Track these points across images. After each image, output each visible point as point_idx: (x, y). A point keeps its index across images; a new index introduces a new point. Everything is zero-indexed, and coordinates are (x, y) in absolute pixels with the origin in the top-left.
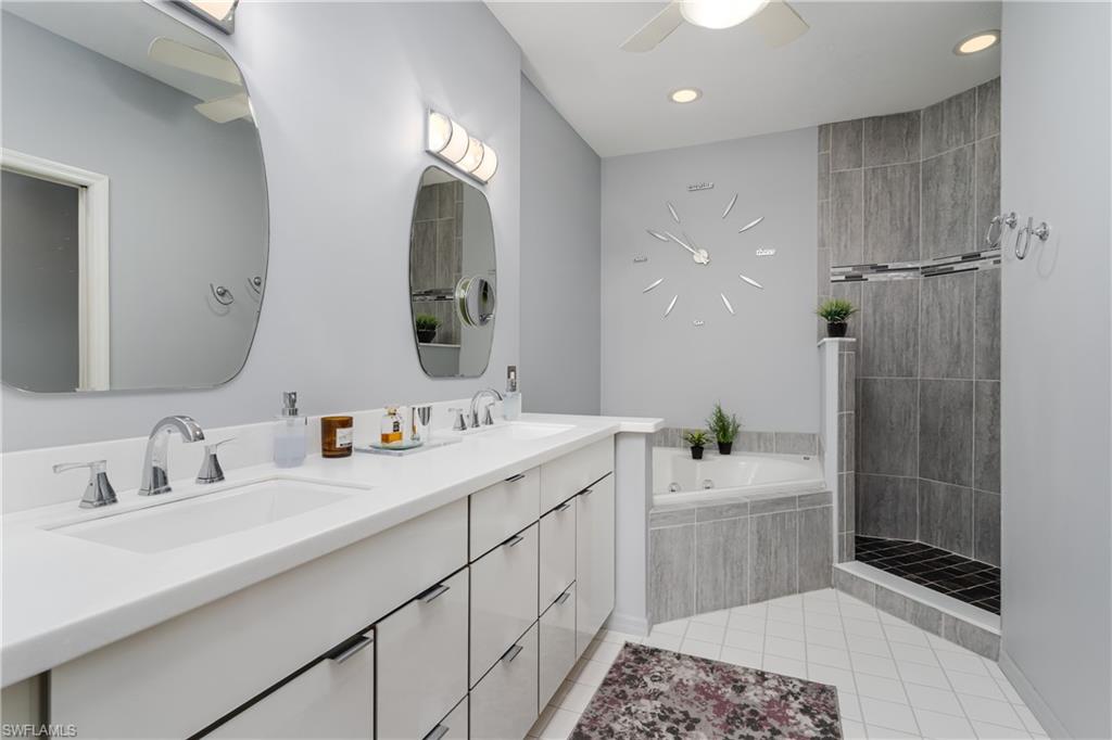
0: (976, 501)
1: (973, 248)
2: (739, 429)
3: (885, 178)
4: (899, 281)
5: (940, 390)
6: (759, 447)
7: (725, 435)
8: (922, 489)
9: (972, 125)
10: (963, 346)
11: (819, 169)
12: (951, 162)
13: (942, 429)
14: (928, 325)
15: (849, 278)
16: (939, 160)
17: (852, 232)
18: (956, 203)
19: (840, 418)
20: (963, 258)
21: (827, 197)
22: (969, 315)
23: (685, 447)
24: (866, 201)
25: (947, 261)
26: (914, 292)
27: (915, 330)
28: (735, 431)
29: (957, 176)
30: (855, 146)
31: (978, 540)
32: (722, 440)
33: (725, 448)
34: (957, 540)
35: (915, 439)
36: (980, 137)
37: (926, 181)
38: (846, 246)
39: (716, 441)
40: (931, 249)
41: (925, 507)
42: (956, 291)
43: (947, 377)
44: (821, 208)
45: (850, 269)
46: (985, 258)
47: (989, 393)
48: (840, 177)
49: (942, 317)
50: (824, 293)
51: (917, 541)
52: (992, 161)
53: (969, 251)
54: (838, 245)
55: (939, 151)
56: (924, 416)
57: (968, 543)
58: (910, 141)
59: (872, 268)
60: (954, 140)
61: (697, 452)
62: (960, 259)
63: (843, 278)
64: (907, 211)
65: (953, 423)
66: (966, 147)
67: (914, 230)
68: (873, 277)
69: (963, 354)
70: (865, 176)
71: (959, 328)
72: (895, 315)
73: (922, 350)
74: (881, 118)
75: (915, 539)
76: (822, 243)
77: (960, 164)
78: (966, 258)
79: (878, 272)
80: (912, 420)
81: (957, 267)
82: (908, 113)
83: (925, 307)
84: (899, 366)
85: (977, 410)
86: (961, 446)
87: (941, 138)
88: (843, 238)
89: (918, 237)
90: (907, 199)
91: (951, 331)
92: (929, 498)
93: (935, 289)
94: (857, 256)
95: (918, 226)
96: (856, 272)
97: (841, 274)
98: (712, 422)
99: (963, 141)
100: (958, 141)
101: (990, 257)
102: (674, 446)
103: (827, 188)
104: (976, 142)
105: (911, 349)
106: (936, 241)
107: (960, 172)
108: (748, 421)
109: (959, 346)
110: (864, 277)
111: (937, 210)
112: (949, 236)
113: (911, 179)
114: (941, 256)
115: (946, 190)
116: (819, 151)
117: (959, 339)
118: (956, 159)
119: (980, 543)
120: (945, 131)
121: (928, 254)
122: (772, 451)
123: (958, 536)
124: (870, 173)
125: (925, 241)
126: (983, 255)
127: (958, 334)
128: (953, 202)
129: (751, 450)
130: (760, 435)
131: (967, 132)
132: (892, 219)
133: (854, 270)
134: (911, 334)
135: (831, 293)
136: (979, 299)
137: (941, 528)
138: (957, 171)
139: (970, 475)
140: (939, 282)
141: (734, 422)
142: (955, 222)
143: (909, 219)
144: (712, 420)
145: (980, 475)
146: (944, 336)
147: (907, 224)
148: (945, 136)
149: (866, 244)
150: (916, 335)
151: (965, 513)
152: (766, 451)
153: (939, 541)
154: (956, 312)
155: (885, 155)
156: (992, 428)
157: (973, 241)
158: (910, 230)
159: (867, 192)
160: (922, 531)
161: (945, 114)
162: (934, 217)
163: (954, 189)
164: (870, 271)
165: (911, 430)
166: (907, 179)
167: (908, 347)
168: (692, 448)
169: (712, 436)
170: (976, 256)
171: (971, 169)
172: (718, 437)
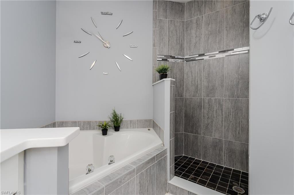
0: (203, 140)
1: (202, 52)
2: (123, 120)
3: (174, 25)
4: (178, 63)
5: (191, 101)
6: (131, 126)
7: (117, 122)
8: (185, 136)
9: (202, 9)
10: (199, 86)
11: (153, 17)
12: (195, 22)
13: (192, 115)
14: (187, 79)
15: (163, 60)
16: (191, 21)
17: (164, 43)
18: (197, 36)
19: (171, 114)
20: (199, 55)
21: (156, 28)
22: (201, 75)
23: (99, 129)
24: (169, 32)
25: (194, 56)
26: (183, 67)
27: (183, 80)
28: (121, 120)
29: (197, 26)
30: (165, 10)
31: (204, 153)
32: (116, 125)
33: (117, 129)
34: (196, 154)
35: (183, 119)
36: (205, 13)
37: (186, 28)
38: (162, 48)
39: (113, 125)
40: (188, 52)
41: (186, 143)
42: (197, 66)
43: (194, 97)
44: (154, 31)
45: (163, 56)
46: (206, 56)
47: (207, 102)
48: (160, 21)
49: (192, 76)
50: (155, 65)
51: (183, 155)
52: (208, 22)
53: (201, 53)
54: (160, 47)
55: (191, 18)
56: (186, 111)
57: (200, 154)
58: (182, 13)
59: (170, 57)
60: (196, 14)
61: (105, 132)
62: (198, 56)
63: (161, 59)
64: (181, 38)
65: (195, 113)
66: (200, 17)
67: (183, 45)
68: (170, 60)
69: (199, 89)
70: (169, 23)
71: (197, 80)
72: (177, 75)
73: (185, 88)
74: (173, 2)
75: (183, 154)
76: (154, 45)
77: (198, 23)
78: (200, 55)
79: (172, 58)
80: (182, 112)
81: (197, 59)
82: (182, 3)
83: (186, 73)
84: (178, 93)
85: (204, 108)
86: (198, 121)
87: (192, 13)
88: (161, 44)
89: (184, 48)
90: (181, 33)
91: (195, 81)
92: (187, 140)
93: (190, 66)
94: (166, 52)
95: (184, 44)
96: (165, 58)
97: (160, 58)
98: (111, 117)
99: (199, 15)
100: (197, 14)
101: (208, 55)
102: (94, 129)
103: (156, 24)
104: (203, 15)
105: (182, 87)
106: (190, 49)
107: (198, 26)
108: (126, 116)
109: (197, 86)
110: (168, 60)
111: (190, 38)
112: (194, 47)
113: (182, 27)
114: (192, 54)
115: (193, 32)
116: (153, 9)
117: (198, 84)
118: (197, 21)
119: (204, 154)
120: (193, 10)
121: (187, 54)
122: (136, 128)
123: (197, 152)
124: (170, 21)
125: (186, 49)
126: (205, 54)
127: (197, 82)
128: (196, 36)
129: (128, 128)
130: (131, 121)
131: (200, 11)
132: (176, 40)
133: (165, 57)
134: (182, 82)
135: (157, 65)
136: (204, 70)
137: (191, 150)
138: (197, 25)
139: (201, 131)
140: (191, 63)
141: (121, 117)
142: (196, 43)
143: (182, 41)
144: (111, 116)
145: (204, 130)
146: (192, 82)
147: (181, 42)
148: (193, 13)
149: (169, 48)
150: (183, 82)
151: (199, 144)
152: (133, 128)
153: (191, 155)
154: (196, 74)
155: (174, 16)
156: (208, 114)
157: (202, 50)
158: (182, 45)
159: (169, 29)
160: (185, 151)
161: (193, 5)
162: (189, 40)
163: (196, 31)
164: (170, 58)
165: (182, 116)
166: (181, 26)
167: (181, 86)
168: (102, 130)
169: (112, 124)
170: (203, 55)
171: (201, 24)
172: (114, 124)
